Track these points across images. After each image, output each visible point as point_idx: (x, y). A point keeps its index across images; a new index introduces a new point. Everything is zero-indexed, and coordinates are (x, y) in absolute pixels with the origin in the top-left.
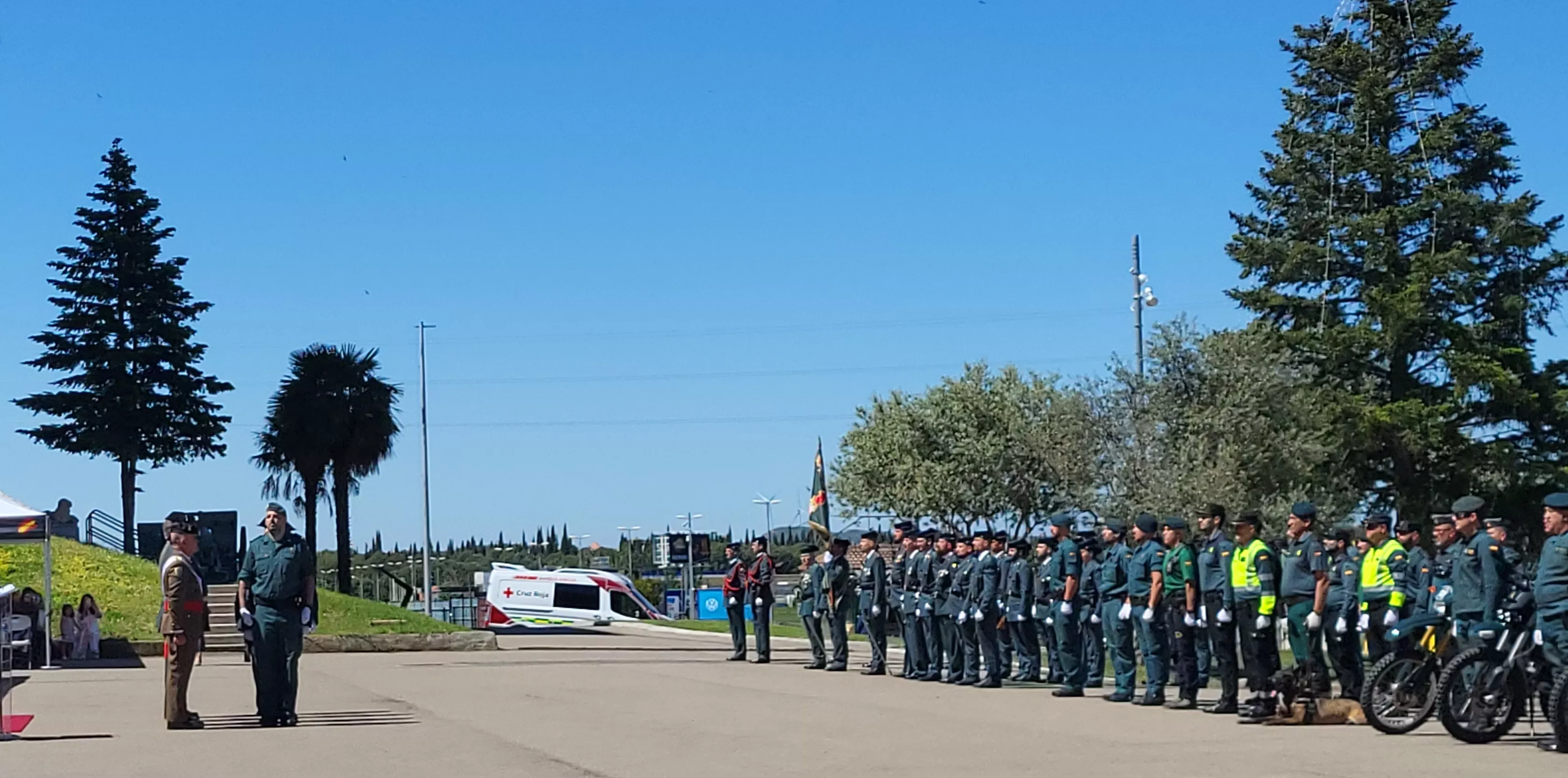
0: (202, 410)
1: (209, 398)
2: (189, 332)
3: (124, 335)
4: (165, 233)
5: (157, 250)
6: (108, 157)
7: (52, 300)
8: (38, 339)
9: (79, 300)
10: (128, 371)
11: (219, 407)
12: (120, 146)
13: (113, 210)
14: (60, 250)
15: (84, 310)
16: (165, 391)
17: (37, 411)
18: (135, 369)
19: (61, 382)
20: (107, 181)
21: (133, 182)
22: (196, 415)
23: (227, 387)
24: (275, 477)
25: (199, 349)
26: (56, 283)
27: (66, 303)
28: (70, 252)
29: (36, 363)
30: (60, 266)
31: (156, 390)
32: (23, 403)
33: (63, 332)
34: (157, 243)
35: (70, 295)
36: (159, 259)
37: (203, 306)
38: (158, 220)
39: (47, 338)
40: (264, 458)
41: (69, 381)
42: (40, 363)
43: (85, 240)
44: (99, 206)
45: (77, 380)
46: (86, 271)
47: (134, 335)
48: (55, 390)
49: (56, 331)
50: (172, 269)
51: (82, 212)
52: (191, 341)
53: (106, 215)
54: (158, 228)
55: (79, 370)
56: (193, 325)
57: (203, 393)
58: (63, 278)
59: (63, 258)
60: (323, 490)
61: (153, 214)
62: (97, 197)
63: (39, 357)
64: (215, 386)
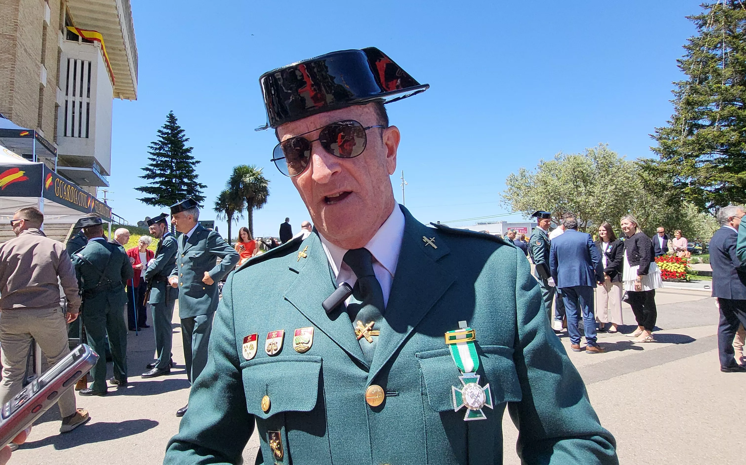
0: (197, 194)
1: (200, 189)
2: (193, 171)
3: (172, 171)
4: (186, 140)
5: (184, 145)
6: (169, 116)
7: (149, 158)
8: (144, 169)
9: (157, 159)
10: (174, 182)
11: (203, 192)
12: (172, 113)
13: (170, 132)
14: (152, 143)
15: (159, 162)
16: (185, 188)
17: (143, 192)
18: (176, 181)
19: (151, 183)
20: (168, 124)
21: (176, 124)
22: (195, 195)
23: (205, 186)
24: (220, 214)
25: (196, 176)
26: (150, 153)
27: (154, 160)
28: (156, 144)
29: (143, 177)
30: (152, 147)
31: (183, 188)
32: (137, 189)
33: (153, 167)
34: (184, 143)
35: (155, 157)
36: (184, 148)
37: (198, 162)
38: (184, 135)
39: (147, 169)
40: (216, 209)
41: (154, 183)
42: (144, 177)
43: (160, 141)
44: (165, 131)
45: (157, 183)
46: (160, 150)
47: (176, 170)
48: (149, 186)
49: (150, 167)
50: (188, 150)
51: (160, 131)
52: (194, 173)
53: (167, 133)
54: (184, 138)
55: (158, 179)
56: (194, 168)
57: (198, 188)
58: (153, 151)
59: (153, 145)
60: (234, 219)
61: (183, 134)
62: (164, 128)
63: (144, 175)
64: (202, 187)
